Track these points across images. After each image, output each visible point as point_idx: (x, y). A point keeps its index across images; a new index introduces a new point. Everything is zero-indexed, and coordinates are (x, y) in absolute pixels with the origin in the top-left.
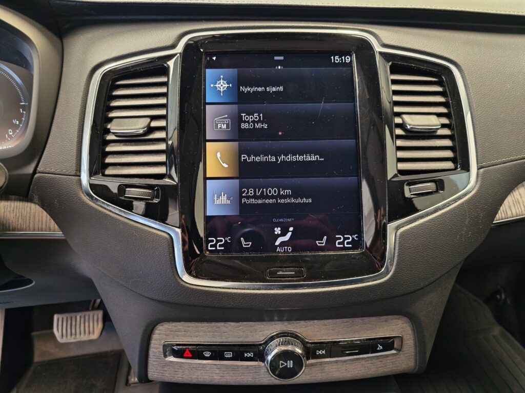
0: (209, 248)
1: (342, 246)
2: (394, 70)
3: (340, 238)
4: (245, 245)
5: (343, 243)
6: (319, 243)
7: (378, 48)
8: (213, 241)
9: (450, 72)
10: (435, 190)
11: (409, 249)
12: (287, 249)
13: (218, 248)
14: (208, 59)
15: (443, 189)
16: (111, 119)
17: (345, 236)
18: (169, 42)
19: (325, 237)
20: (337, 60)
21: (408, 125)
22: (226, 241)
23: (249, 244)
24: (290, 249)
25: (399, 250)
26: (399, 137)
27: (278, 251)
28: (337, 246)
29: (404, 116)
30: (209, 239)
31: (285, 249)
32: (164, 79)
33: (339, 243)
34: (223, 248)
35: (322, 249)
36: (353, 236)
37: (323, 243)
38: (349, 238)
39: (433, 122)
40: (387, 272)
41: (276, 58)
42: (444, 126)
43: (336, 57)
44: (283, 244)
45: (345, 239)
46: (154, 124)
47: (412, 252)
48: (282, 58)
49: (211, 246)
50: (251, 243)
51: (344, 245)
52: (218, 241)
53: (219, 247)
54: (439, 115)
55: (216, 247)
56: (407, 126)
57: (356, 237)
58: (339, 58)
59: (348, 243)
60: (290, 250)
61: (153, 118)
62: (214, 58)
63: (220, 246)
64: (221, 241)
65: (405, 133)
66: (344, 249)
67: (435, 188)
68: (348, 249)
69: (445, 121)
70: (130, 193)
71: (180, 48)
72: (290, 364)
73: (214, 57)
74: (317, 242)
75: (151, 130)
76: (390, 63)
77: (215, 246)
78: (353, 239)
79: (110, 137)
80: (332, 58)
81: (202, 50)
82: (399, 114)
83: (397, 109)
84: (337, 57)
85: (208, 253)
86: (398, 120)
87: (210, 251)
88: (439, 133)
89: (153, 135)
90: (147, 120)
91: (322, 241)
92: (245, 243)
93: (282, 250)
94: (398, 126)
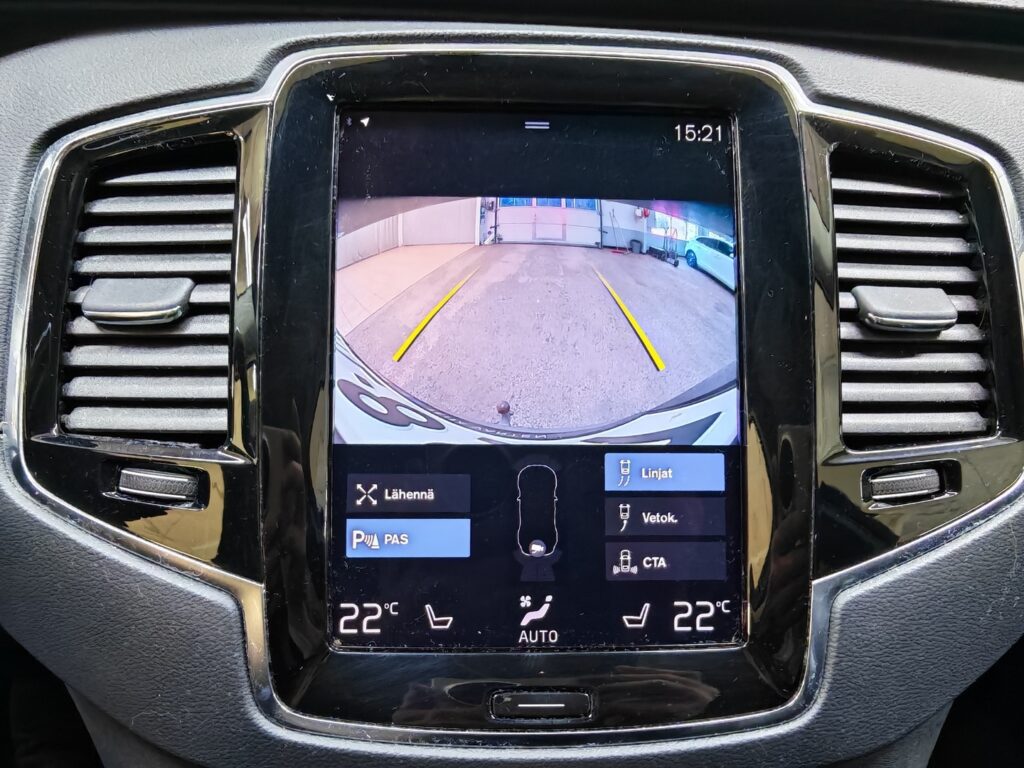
0: (343, 630)
1: (689, 629)
3: (685, 610)
4: (436, 623)
5: (690, 622)
6: (630, 621)
7: (802, 103)
8: (351, 611)
9: (982, 169)
10: (937, 490)
11: (866, 646)
12: (547, 635)
13: (365, 631)
14: (349, 121)
15: (958, 487)
16: (88, 279)
17: (699, 603)
18: (244, 74)
19: (647, 606)
20: (691, 135)
21: (870, 315)
22: (385, 612)
23: (445, 623)
25: (839, 648)
26: (847, 346)
27: (524, 641)
28: (677, 628)
29: (859, 289)
30: (343, 605)
31: (540, 635)
32: (227, 174)
33: (682, 623)
34: (378, 631)
35: (637, 638)
36: (718, 604)
37: (640, 622)
38: (706, 609)
39: (936, 307)
40: (808, 699)
41: (531, 125)
42: (963, 318)
43: (687, 126)
44: (535, 625)
45: (698, 610)
46: (202, 295)
47: (871, 654)
48: (544, 125)
49: (348, 625)
50: (451, 619)
51: (694, 626)
52: (364, 613)
53: (368, 627)
54: (951, 288)
55: (360, 628)
56: (868, 317)
57: (727, 606)
58: (696, 130)
59: (704, 622)
60: (553, 638)
61: (201, 278)
62: (365, 121)
63: (371, 625)
64: (374, 611)
65: (863, 333)
66: (694, 637)
67: (938, 485)
68: (705, 636)
69: (964, 303)
70: (130, 481)
71: (269, 93)
73: (364, 117)
74: (625, 618)
75: (191, 311)
76: (832, 148)
77: (357, 624)
78: (718, 610)
79: (82, 326)
80: (678, 128)
81: (330, 98)
82: (849, 285)
83: (846, 271)
84: (689, 128)
85: (338, 642)
86: (846, 301)
87: (346, 639)
88: (947, 335)
89: (198, 326)
90: (188, 282)
91: (639, 615)
92: (435, 619)
93: (534, 638)
94: (847, 315)
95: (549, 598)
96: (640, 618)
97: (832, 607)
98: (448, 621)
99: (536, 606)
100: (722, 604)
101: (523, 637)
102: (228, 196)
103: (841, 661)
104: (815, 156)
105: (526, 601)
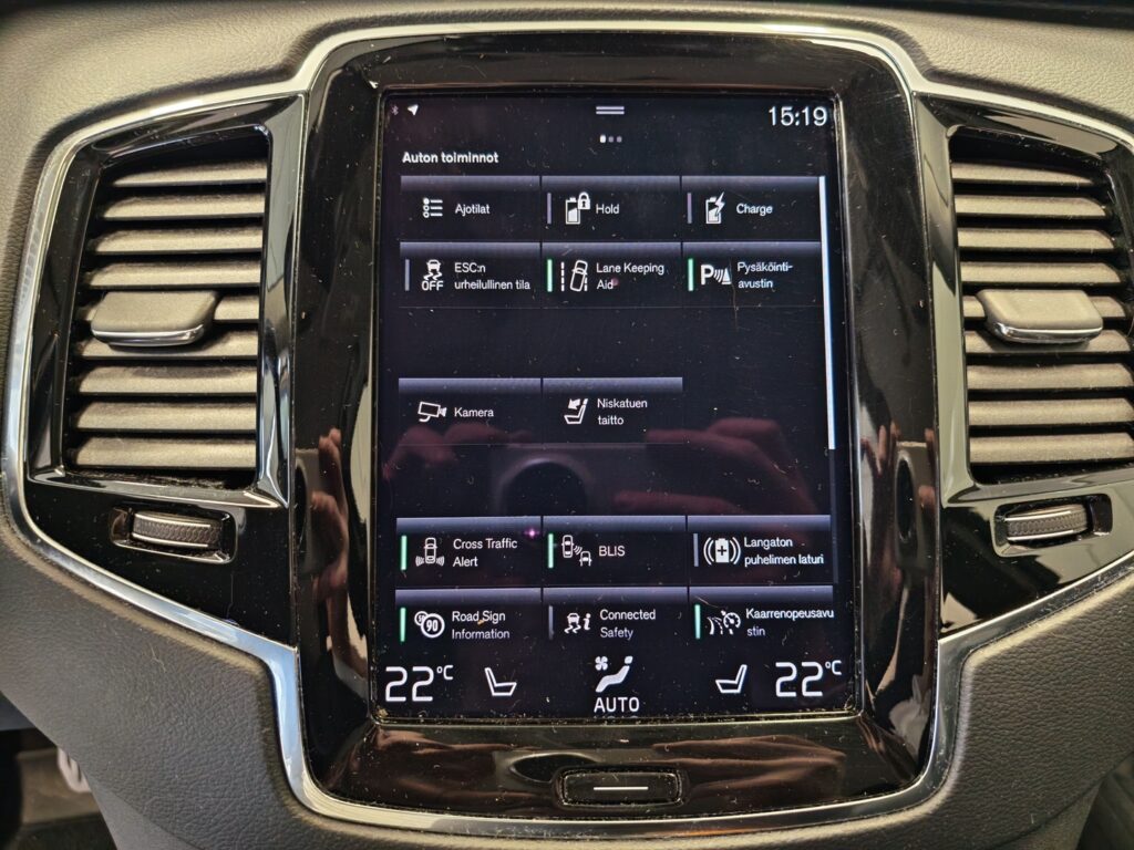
0: (389, 699)
1: (793, 694)
2: (962, 150)
3: (788, 672)
4: (497, 690)
5: (795, 685)
6: (725, 686)
7: (914, 83)
8: (398, 676)
10: (1083, 529)
11: (1004, 716)
12: (626, 703)
13: (415, 698)
14: (395, 110)
15: (1107, 527)
16: (98, 295)
17: (804, 664)
18: (274, 60)
19: (744, 668)
20: (787, 119)
21: (1002, 325)
22: (438, 677)
23: (508, 689)
24: (634, 704)
25: (971, 719)
26: (972, 360)
27: (600, 710)
28: (779, 694)
29: (989, 295)
30: (389, 669)
31: (619, 703)
32: (256, 173)
33: (785, 687)
34: (430, 699)
35: (733, 705)
36: (827, 665)
37: (735, 687)
38: (814, 671)
39: (1079, 312)
40: (937, 780)
41: (602, 110)
42: (1110, 324)
43: (783, 109)
44: (612, 691)
45: (804, 672)
46: (228, 311)
47: (1011, 725)
48: (619, 110)
49: (395, 692)
50: (514, 684)
51: (799, 691)
52: (413, 677)
53: (418, 695)
54: (1093, 290)
55: (409, 696)
56: (999, 328)
57: (838, 668)
58: (793, 112)
59: (812, 687)
60: (634, 706)
61: (225, 292)
62: (414, 109)
63: (421, 692)
64: (425, 676)
65: (992, 347)
66: (800, 704)
67: (1085, 523)
68: (813, 704)
69: (1112, 308)
70: (149, 529)
71: (302, 81)
73: (412, 104)
74: (718, 682)
75: (215, 330)
76: (952, 130)
77: (405, 690)
78: (827, 672)
79: (94, 350)
80: (773, 110)
81: (374, 85)
82: (975, 290)
83: (971, 273)
84: (786, 110)
85: (383, 712)
86: (972, 308)
87: (393, 708)
88: (1096, 346)
90: (206, 299)
91: (734, 679)
92: (496, 685)
93: (611, 707)
94: (971, 324)
95: (629, 660)
96: (735, 682)
97: (962, 669)
98: (511, 687)
99: (613, 670)
100: (832, 665)
101: (599, 705)
102: (258, 196)
103: (975, 735)
104: (930, 142)
105: (602, 663)
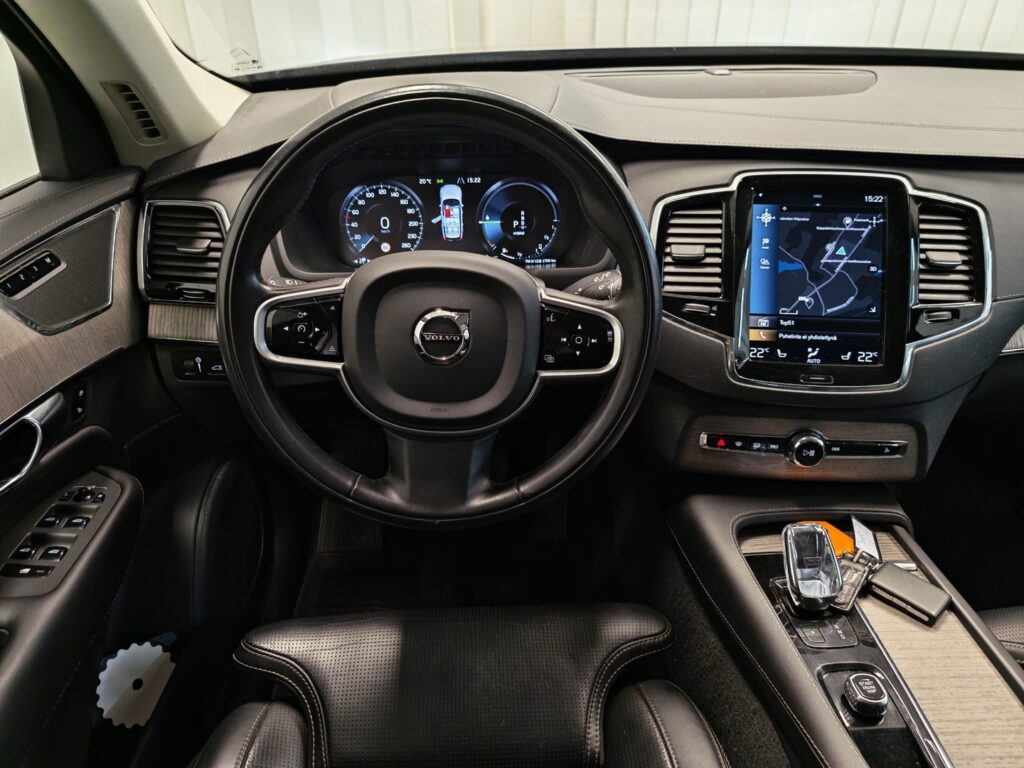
0: (751, 356)
1: (863, 361)
2: (922, 211)
3: (862, 355)
4: (781, 355)
5: (864, 358)
6: (844, 357)
7: (911, 191)
8: (754, 351)
9: (975, 212)
10: (950, 318)
11: (923, 365)
13: (758, 356)
14: (756, 195)
15: (958, 318)
16: (670, 244)
17: (867, 353)
18: (726, 182)
19: (849, 353)
20: (870, 200)
21: (931, 261)
22: (764, 351)
24: (818, 361)
25: (914, 365)
26: (922, 271)
27: (808, 363)
28: (859, 360)
29: (929, 253)
30: (751, 348)
31: (814, 360)
32: (718, 212)
33: (861, 359)
34: (762, 357)
35: (846, 362)
36: (873, 353)
37: (847, 358)
38: (869, 355)
39: (956, 259)
40: (899, 385)
41: (815, 196)
42: (964, 263)
44: (813, 357)
46: (710, 250)
47: (925, 368)
48: (820, 196)
49: (752, 354)
52: (757, 351)
54: (961, 252)
55: (756, 355)
57: (876, 354)
59: (869, 359)
61: (708, 245)
62: (761, 195)
63: (760, 355)
64: (761, 351)
65: (928, 267)
66: (865, 363)
67: (951, 316)
68: (868, 363)
69: (965, 258)
70: (689, 306)
71: (734, 187)
72: (812, 453)
74: (842, 356)
75: (706, 256)
76: (920, 205)
78: (874, 355)
80: (866, 197)
81: (752, 189)
82: (925, 251)
83: (923, 246)
84: (870, 197)
86: (923, 256)
87: (752, 359)
88: (959, 268)
89: (708, 260)
90: (703, 247)
91: (847, 356)
93: (812, 361)
94: (922, 261)
95: (817, 349)
97: (913, 352)
98: (785, 355)
99: (813, 351)
101: (809, 361)
104: (914, 208)
105: (810, 350)
